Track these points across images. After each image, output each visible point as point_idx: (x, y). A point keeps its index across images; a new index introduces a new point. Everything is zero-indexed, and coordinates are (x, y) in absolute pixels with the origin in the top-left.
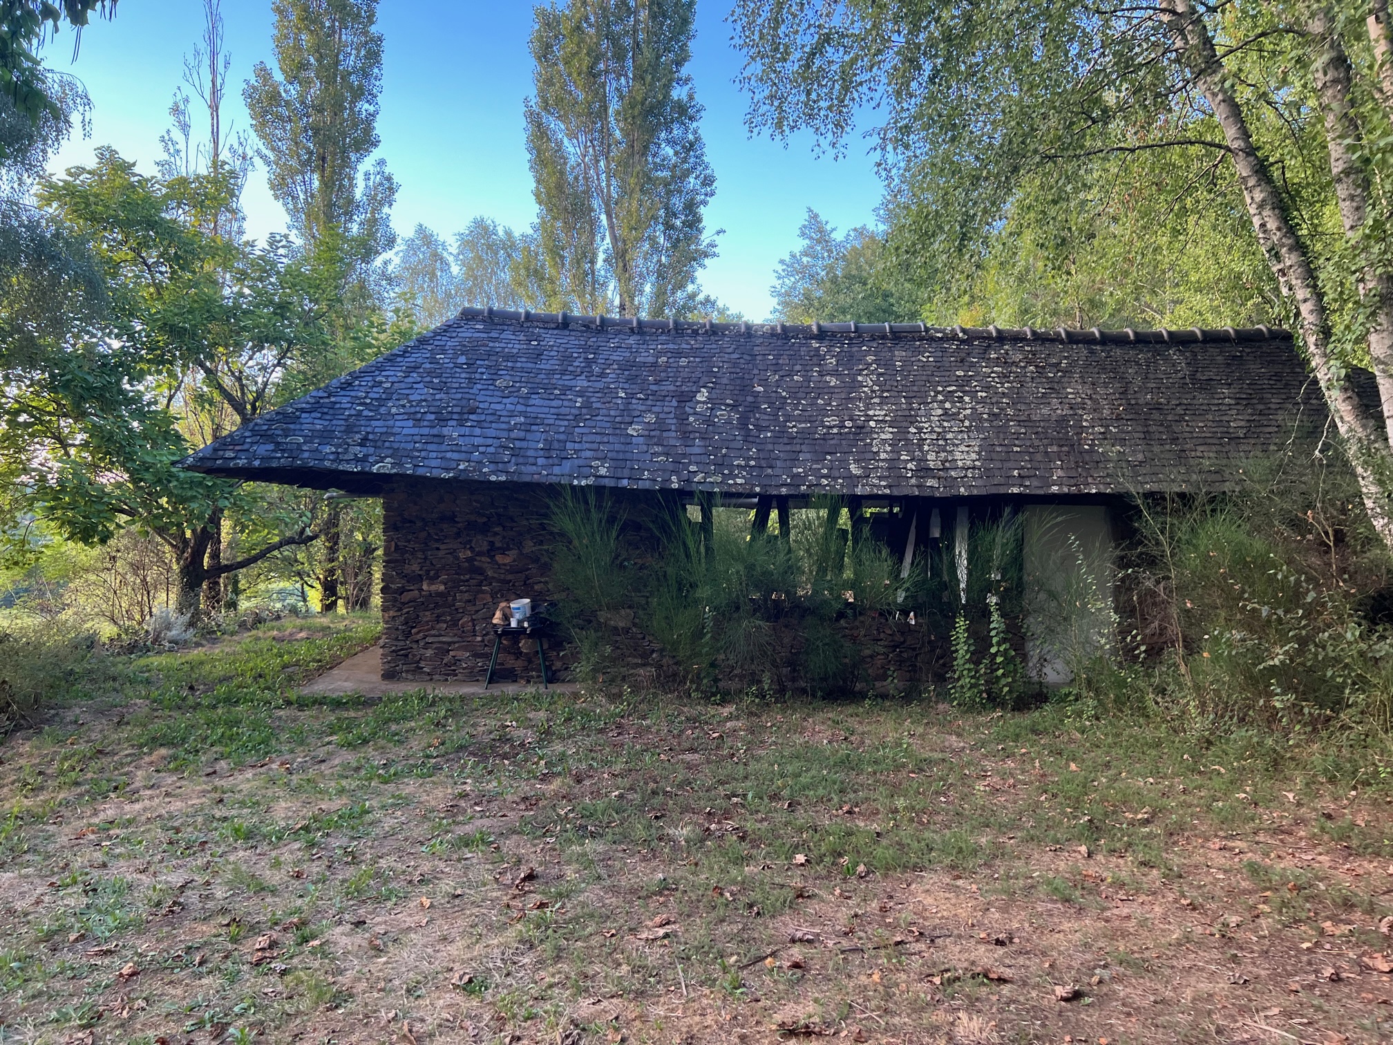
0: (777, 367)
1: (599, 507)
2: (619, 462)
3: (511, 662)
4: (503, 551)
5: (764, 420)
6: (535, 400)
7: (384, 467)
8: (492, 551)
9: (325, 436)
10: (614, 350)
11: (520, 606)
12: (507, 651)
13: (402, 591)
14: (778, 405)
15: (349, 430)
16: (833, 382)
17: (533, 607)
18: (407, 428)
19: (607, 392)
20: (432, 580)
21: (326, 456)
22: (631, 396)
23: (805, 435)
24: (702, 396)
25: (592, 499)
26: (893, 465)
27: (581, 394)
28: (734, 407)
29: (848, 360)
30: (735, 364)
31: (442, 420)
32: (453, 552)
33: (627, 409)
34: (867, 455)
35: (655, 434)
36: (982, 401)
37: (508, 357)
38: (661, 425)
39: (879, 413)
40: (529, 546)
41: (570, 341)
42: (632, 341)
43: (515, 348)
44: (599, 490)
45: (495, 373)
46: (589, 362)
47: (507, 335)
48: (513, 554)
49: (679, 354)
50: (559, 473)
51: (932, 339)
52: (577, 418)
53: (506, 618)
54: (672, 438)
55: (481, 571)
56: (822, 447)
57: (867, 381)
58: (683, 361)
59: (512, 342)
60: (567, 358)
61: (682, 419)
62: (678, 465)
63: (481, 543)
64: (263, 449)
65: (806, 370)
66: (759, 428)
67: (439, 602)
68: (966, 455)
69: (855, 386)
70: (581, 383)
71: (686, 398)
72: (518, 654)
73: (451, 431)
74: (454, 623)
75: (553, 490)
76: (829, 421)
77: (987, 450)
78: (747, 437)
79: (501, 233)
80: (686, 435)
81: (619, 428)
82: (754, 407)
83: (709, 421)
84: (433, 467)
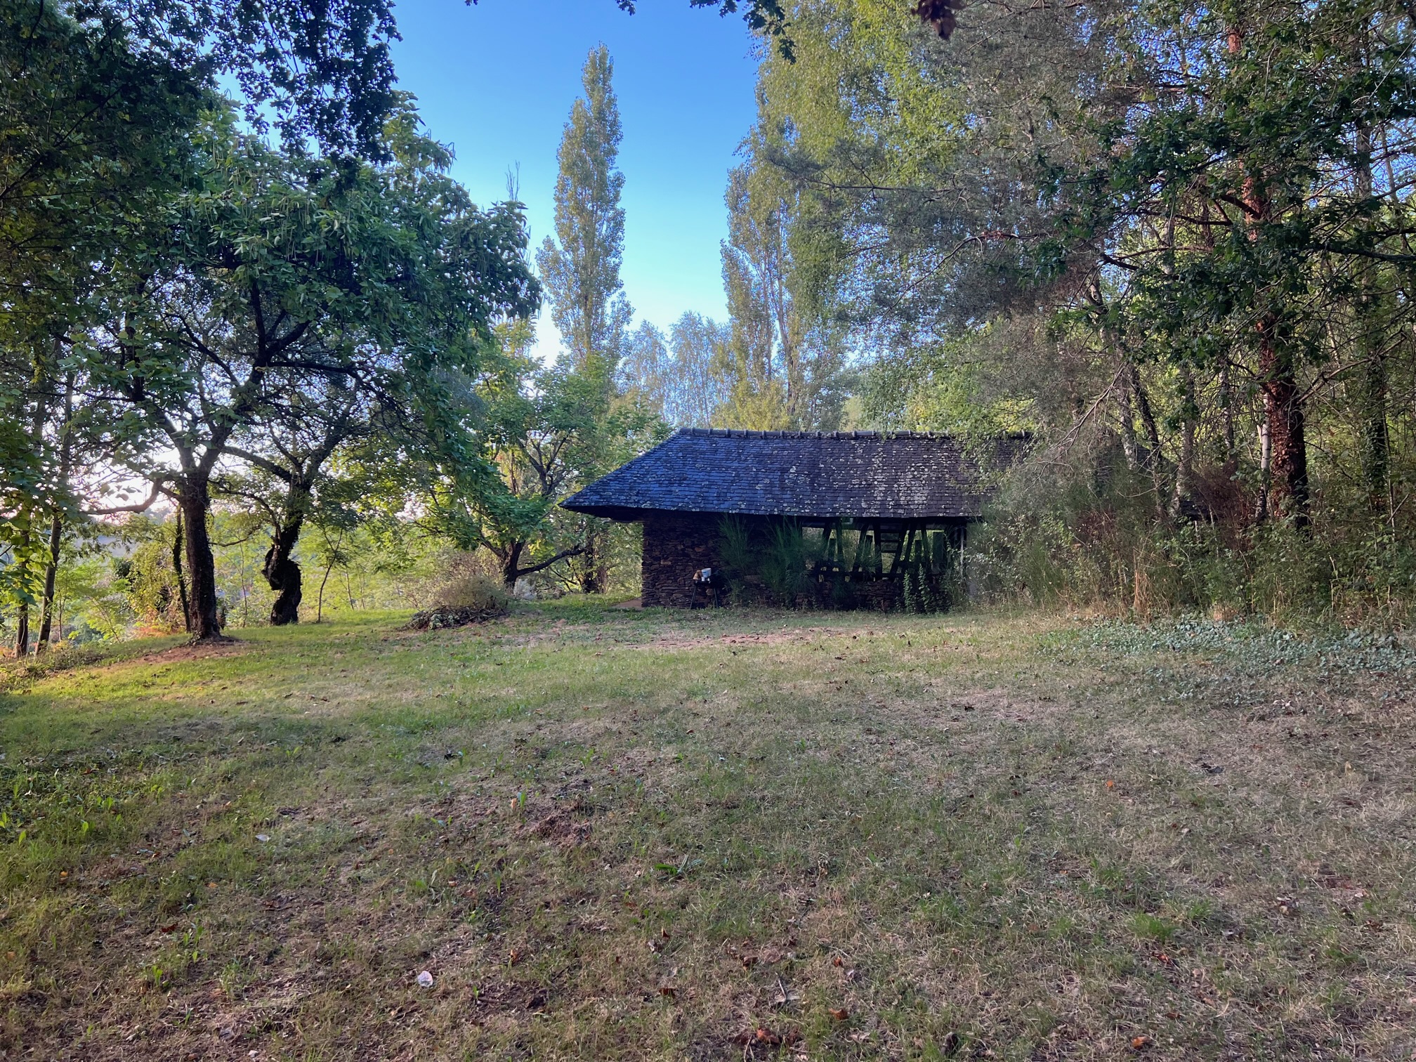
0: (832, 455)
1: (741, 523)
2: (750, 503)
3: (702, 600)
4: (698, 546)
5: (822, 481)
6: (714, 473)
7: (647, 505)
8: (693, 546)
9: (621, 492)
10: (752, 448)
11: (706, 572)
12: (700, 594)
13: (651, 564)
14: (830, 473)
15: (631, 489)
16: (859, 462)
17: (713, 571)
18: (655, 487)
19: (747, 469)
20: (666, 559)
21: (621, 500)
22: (758, 470)
23: (842, 489)
24: (793, 470)
25: (737, 520)
26: (883, 503)
27: (735, 470)
28: (808, 475)
29: (868, 450)
30: (811, 453)
31: (671, 484)
32: (675, 546)
33: (756, 476)
34: (869, 498)
35: (768, 489)
36: (934, 471)
37: (703, 453)
38: (772, 484)
39: (880, 477)
40: (711, 543)
41: (732, 444)
42: (761, 443)
43: (705, 448)
44: (740, 515)
45: (695, 460)
46: (739, 454)
47: (702, 441)
48: (703, 547)
49: (784, 449)
50: (723, 507)
51: (914, 439)
52: (733, 482)
53: (700, 577)
54: (776, 490)
55: (688, 555)
56: (849, 494)
57: (877, 461)
58: (786, 453)
59: (704, 445)
60: (729, 452)
61: (782, 481)
62: (779, 502)
63: (688, 542)
64: (595, 498)
65: (847, 455)
66: (820, 485)
67: (669, 570)
68: (920, 498)
69: (871, 463)
70: (735, 464)
71: (784, 471)
72: (705, 596)
73: (676, 489)
74: (675, 580)
75: (720, 515)
76: (854, 481)
77: (931, 496)
78: (813, 490)
79: (705, 322)
80: (783, 489)
81: (751, 486)
82: (819, 475)
83: (795, 482)
84: (667, 505)
